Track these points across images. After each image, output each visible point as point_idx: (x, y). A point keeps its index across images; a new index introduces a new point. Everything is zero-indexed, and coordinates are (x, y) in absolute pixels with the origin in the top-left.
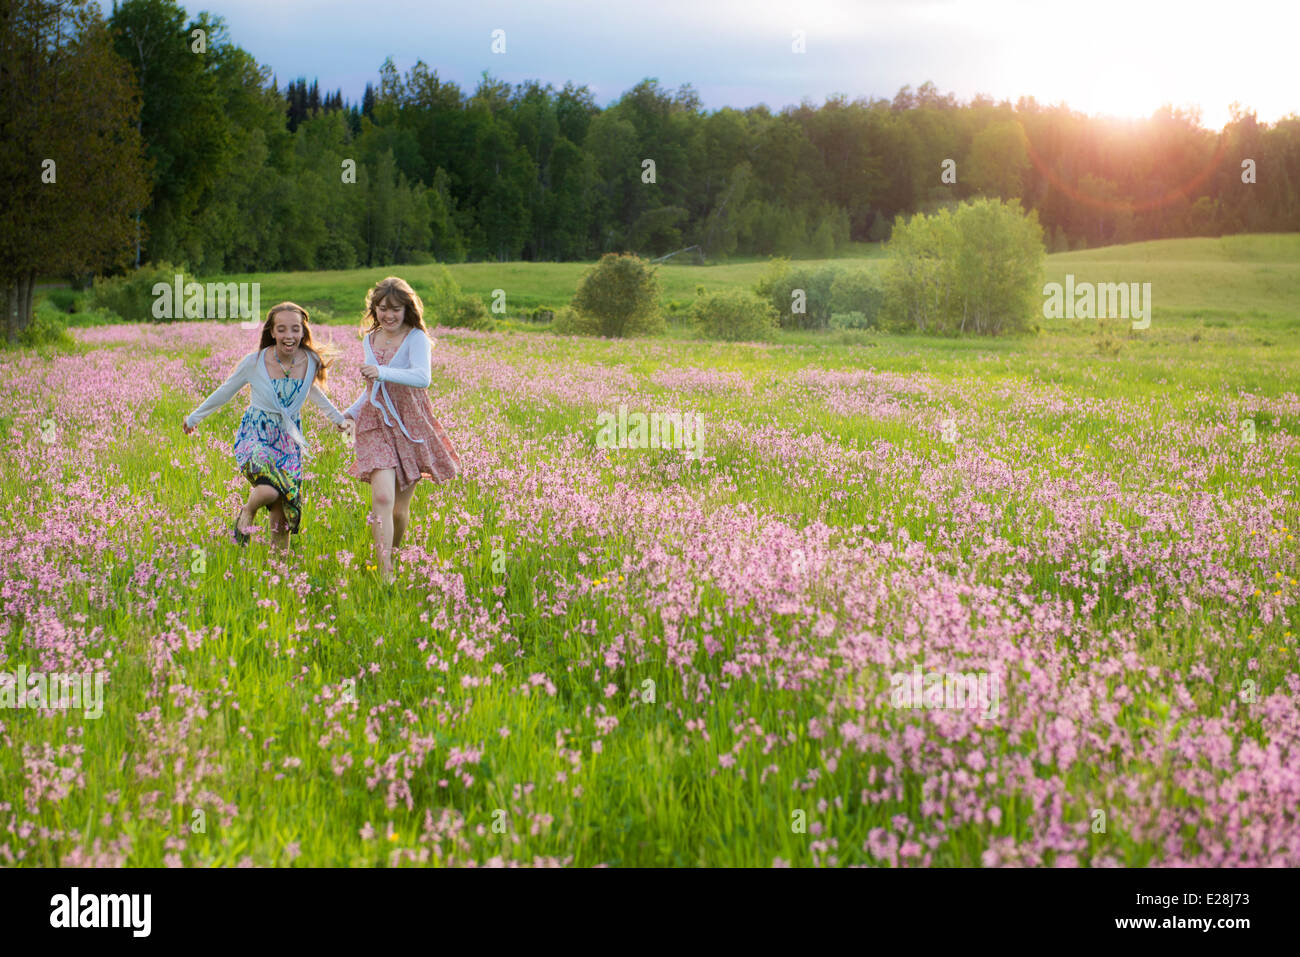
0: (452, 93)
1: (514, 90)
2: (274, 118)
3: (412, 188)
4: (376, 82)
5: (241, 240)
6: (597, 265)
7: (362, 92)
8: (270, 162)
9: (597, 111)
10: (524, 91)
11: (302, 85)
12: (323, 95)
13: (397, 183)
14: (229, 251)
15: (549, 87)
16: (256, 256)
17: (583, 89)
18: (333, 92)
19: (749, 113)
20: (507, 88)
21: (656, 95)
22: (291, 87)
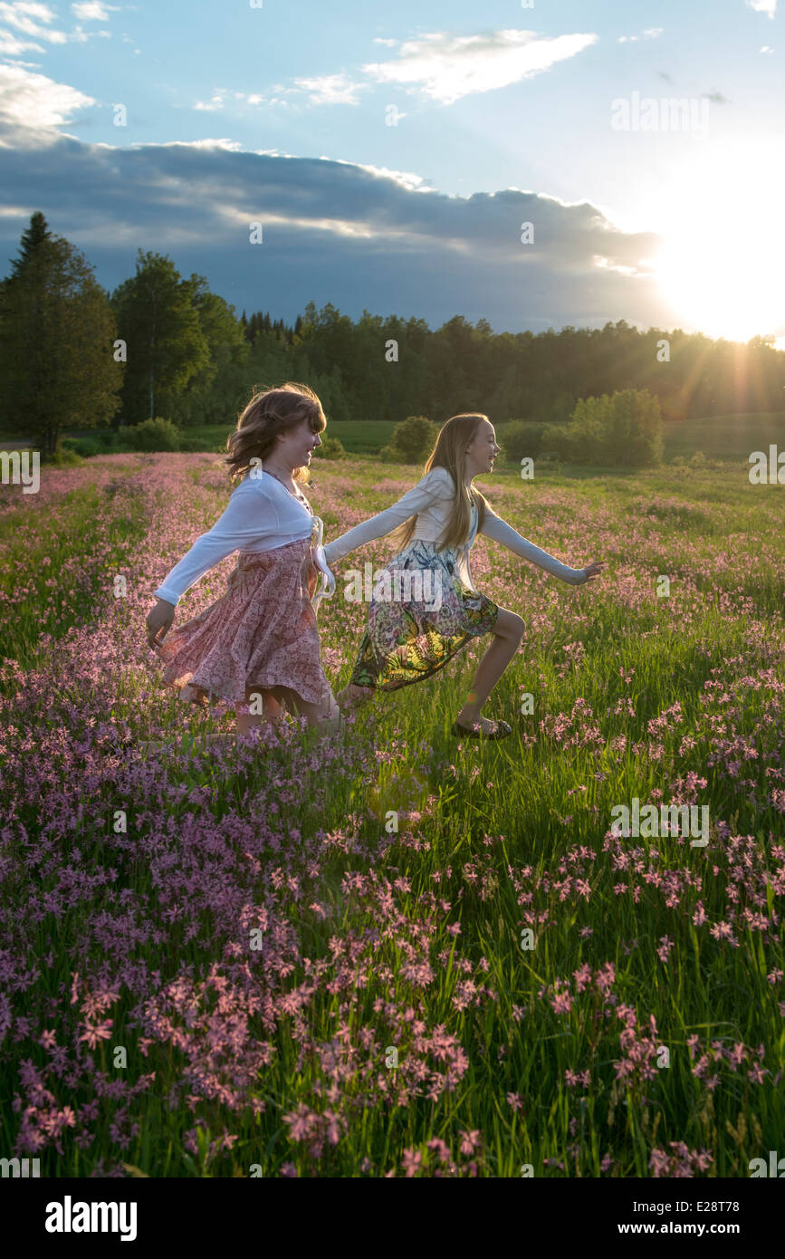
0: (346, 322)
1: (384, 321)
2: (236, 336)
3: (319, 376)
4: (303, 315)
5: (214, 406)
6: (405, 422)
7: (295, 321)
8: (233, 361)
9: (430, 333)
10: (390, 321)
11: (260, 315)
12: (272, 322)
13: (310, 373)
14: (208, 412)
15: (402, 319)
16: (225, 415)
17: (422, 321)
18: (278, 321)
19: (519, 336)
20: (379, 319)
21: (463, 325)
22: (254, 316)
